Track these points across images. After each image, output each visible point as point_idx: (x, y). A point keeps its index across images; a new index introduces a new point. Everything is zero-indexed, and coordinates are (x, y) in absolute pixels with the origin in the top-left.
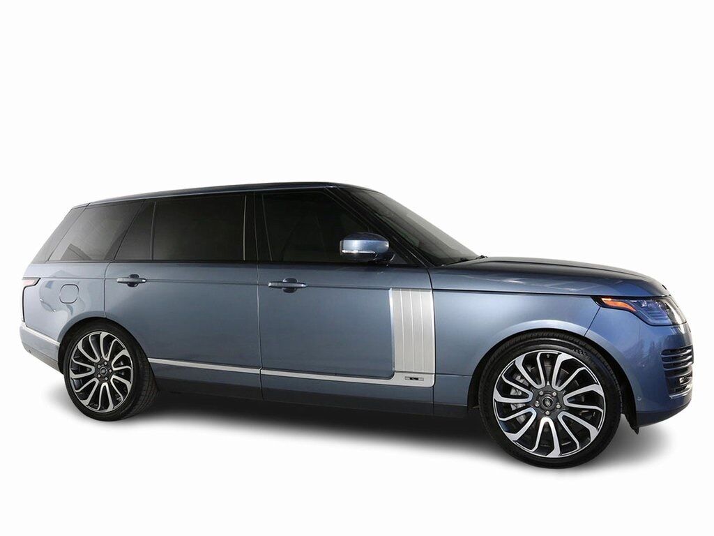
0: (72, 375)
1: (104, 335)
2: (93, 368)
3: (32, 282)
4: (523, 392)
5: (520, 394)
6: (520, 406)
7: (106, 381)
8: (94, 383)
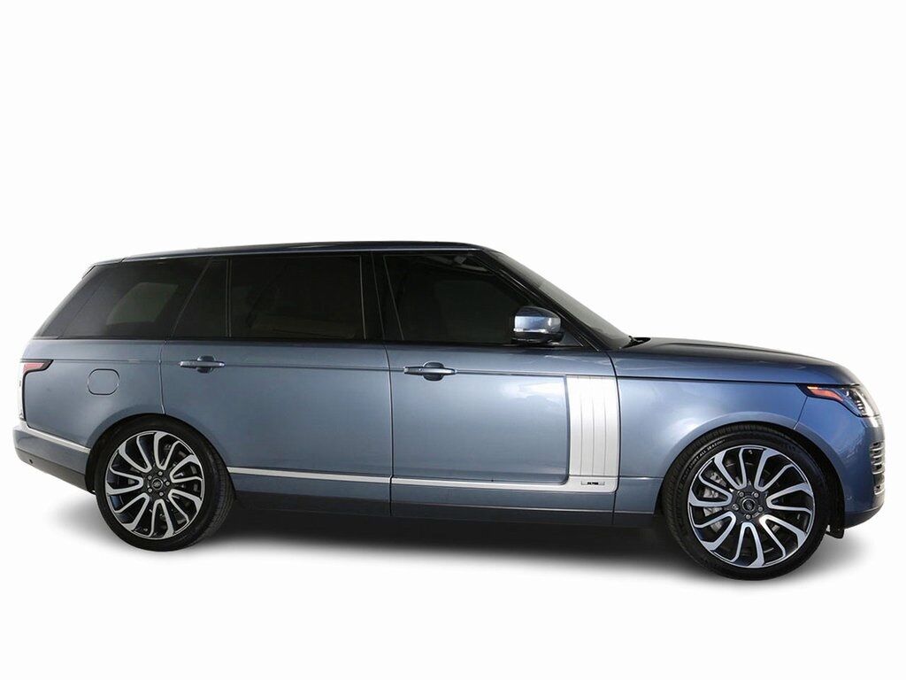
0: (110, 490)
1: (159, 435)
2: (141, 480)
3: (40, 365)
4: (720, 493)
5: (717, 495)
6: (716, 510)
7: (161, 497)
8: (143, 500)
